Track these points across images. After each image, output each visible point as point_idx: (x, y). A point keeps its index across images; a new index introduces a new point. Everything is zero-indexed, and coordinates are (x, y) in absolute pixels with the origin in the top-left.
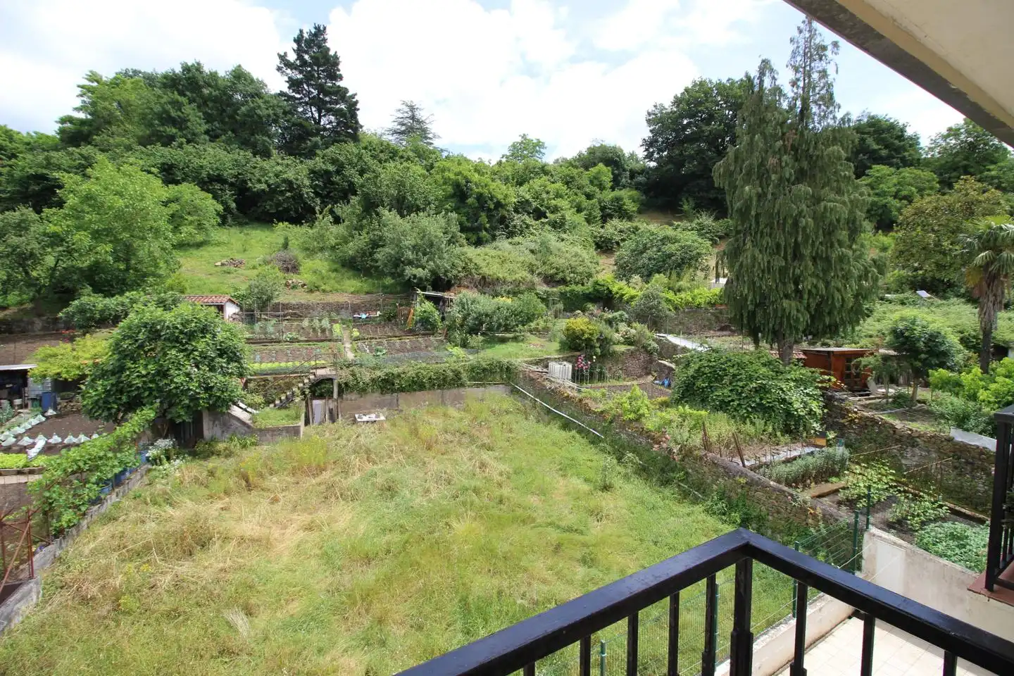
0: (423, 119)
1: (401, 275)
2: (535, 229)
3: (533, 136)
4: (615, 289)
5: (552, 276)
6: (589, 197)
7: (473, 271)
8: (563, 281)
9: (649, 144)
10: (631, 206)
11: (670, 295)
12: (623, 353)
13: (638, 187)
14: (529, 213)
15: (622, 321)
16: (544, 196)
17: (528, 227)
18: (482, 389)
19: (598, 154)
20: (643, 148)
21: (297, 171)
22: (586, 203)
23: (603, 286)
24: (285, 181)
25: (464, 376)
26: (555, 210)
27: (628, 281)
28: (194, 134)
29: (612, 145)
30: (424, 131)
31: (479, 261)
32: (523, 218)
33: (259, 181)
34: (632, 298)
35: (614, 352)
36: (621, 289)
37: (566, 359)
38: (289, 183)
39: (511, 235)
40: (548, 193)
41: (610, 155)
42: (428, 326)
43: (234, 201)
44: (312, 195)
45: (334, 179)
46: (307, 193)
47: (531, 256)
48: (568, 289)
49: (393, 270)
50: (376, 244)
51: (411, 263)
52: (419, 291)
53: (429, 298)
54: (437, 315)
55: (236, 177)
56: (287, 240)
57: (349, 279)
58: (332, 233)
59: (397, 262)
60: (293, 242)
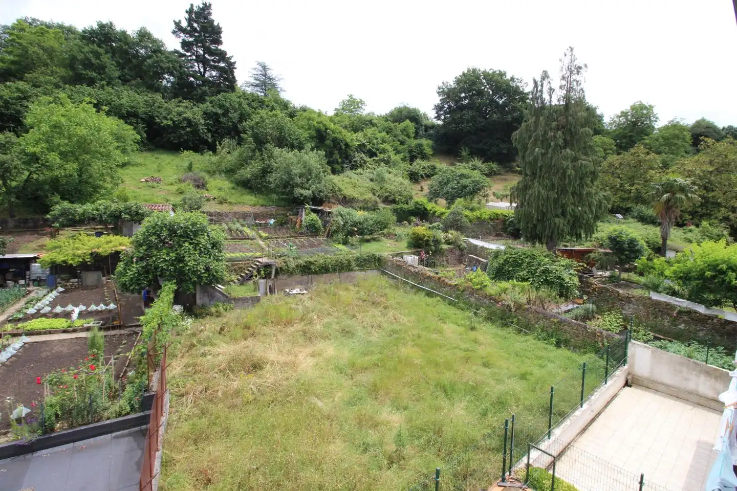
0: (273, 77)
1: (291, 193)
2: (371, 164)
3: (357, 97)
4: (429, 208)
5: (387, 197)
6: (402, 143)
7: (338, 192)
8: (394, 201)
9: (439, 108)
10: (428, 151)
11: (467, 213)
12: (446, 250)
13: (429, 137)
14: (364, 153)
15: (439, 229)
16: (375, 141)
17: (365, 162)
18: (363, 272)
19: (405, 113)
20: (434, 111)
21: (194, 112)
22: (401, 148)
23: (421, 205)
24: (185, 119)
25: (353, 263)
26: (383, 151)
27: (436, 202)
28: (110, 78)
29: (414, 107)
30: (274, 85)
31: (340, 185)
32: (361, 156)
33: (166, 118)
34: (443, 214)
35: (441, 249)
36: (433, 208)
37: (414, 253)
38: (188, 121)
39: (354, 167)
40: (377, 139)
41: (413, 114)
42: (313, 230)
43: (145, 132)
44: (206, 131)
45: (221, 119)
46: (202, 129)
47: (371, 183)
48: (399, 206)
49: (283, 190)
50: (265, 171)
51: (297, 185)
52: (307, 206)
53: (313, 211)
54: (320, 222)
55: (146, 114)
56: (191, 164)
57: (246, 195)
58: (228, 161)
59: (286, 185)
60: (195, 166)
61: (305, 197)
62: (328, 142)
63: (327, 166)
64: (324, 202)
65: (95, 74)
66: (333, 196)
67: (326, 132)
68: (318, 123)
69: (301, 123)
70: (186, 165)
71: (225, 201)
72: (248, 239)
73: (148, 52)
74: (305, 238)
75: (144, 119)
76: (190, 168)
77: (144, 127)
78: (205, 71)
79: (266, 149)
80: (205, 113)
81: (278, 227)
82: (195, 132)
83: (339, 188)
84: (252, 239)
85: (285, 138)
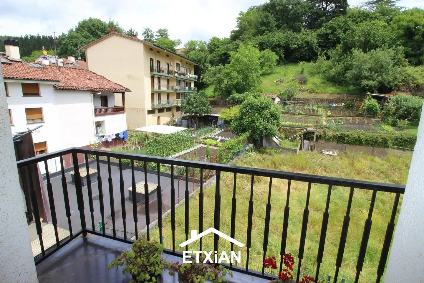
1: (359, 84)
7: (410, 82)
28: (271, 28)
31: (415, 75)
33: (295, 44)
38: (307, 42)
42: (371, 112)
43: (283, 54)
46: (315, 46)
50: (347, 69)
51: (366, 78)
52: (369, 93)
53: (374, 97)
54: (378, 106)
55: (285, 43)
56: (303, 69)
57: (330, 87)
58: (324, 65)
59: (358, 78)
60: (306, 70)
61: (371, 86)
62: (416, 37)
63: (404, 59)
64: (393, 90)
65: (265, 28)
66: (404, 85)
67: (415, 28)
68: (408, 22)
69: (395, 26)
70: (301, 70)
71: (314, 91)
72: (316, 115)
73: (293, 6)
74: (361, 118)
75: (284, 47)
76: (302, 72)
77: (283, 52)
78: (327, 6)
79: (351, 53)
80: (319, 35)
81: (344, 109)
82: (311, 49)
83: (413, 77)
84: (319, 116)
85: (369, 41)
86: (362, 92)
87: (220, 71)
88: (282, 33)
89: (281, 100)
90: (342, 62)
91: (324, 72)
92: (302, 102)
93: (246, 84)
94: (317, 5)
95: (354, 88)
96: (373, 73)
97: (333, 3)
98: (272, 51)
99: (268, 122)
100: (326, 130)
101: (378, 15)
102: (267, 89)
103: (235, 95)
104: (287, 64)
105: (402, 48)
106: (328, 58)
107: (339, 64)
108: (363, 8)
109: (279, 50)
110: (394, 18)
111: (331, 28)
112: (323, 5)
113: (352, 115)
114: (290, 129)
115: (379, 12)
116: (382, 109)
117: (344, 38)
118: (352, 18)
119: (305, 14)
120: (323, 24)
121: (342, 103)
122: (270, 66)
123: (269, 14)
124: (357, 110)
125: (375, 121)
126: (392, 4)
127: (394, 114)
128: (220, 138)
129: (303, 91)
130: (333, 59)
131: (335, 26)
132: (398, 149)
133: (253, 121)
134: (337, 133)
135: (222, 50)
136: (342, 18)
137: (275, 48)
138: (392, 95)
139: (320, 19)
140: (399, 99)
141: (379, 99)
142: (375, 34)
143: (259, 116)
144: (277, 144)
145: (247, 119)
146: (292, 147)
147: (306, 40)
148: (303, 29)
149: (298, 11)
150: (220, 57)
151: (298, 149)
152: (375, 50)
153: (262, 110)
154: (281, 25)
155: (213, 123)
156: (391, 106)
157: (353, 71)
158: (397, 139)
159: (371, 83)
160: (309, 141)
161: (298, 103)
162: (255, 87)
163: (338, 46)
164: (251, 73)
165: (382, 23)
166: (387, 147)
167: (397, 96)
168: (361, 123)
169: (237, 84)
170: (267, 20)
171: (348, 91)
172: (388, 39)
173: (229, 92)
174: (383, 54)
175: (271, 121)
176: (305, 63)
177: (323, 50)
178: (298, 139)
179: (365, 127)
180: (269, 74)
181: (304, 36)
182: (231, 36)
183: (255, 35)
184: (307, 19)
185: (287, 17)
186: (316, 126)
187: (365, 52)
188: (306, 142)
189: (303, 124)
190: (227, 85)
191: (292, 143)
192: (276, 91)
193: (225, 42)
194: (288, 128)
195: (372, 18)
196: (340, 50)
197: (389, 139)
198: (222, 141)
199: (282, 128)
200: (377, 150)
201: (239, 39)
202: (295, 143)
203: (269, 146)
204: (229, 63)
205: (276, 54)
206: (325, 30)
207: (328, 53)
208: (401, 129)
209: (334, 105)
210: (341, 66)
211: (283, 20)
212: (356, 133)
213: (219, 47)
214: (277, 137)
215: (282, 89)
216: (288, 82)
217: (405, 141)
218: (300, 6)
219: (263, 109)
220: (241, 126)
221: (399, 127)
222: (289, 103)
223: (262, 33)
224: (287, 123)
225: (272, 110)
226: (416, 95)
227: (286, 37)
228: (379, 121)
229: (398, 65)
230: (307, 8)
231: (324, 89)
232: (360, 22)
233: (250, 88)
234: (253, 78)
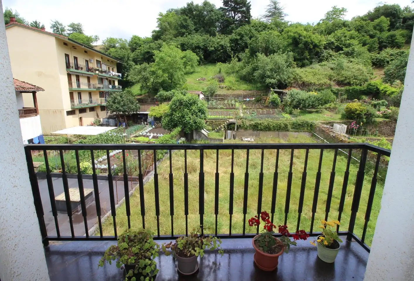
0: (280, 8)
1: (264, 82)
2: (335, 57)
5: (342, 81)
7: (299, 79)
8: (349, 84)
14: (332, 49)
16: (343, 39)
17: (331, 56)
23: (374, 86)
24: (221, 45)
25: (289, 127)
26: (349, 46)
28: (190, 31)
31: (301, 74)
32: (329, 52)
33: (212, 47)
38: (222, 46)
39: (320, 61)
40: (345, 36)
42: (275, 105)
43: (203, 55)
44: (230, 50)
45: (239, 42)
46: (228, 50)
47: (331, 71)
48: (351, 88)
49: (261, 80)
50: (254, 69)
51: (269, 77)
52: (272, 89)
53: (276, 92)
54: (279, 100)
55: (204, 46)
56: (220, 69)
57: (243, 84)
58: (237, 66)
59: (263, 77)
60: (222, 70)
61: (273, 84)
62: (300, 45)
63: (293, 62)
64: (288, 86)
65: (184, 30)
66: (295, 82)
67: (299, 38)
68: (294, 33)
69: (285, 36)
70: (218, 70)
71: (231, 88)
72: (234, 109)
73: (207, 12)
74: (268, 109)
75: (202, 49)
76: (220, 72)
77: (203, 53)
78: (235, 15)
79: (256, 56)
80: (231, 40)
81: (255, 103)
82: (225, 52)
83: (300, 76)
84: (237, 109)
85: (269, 47)
86: (267, 88)
87: (145, 69)
88: (200, 36)
89: (205, 96)
90: (250, 64)
91: (237, 72)
92: (223, 98)
93: (172, 82)
94: (227, 14)
95: (261, 85)
96: (273, 72)
97: (240, 14)
98: (193, 52)
99: (197, 116)
100: (244, 120)
101: (273, 26)
102: (191, 87)
103: (162, 92)
104: (207, 64)
105: (291, 53)
106: (239, 60)
107: (248, 65)
108: (262, 20)
109: (199, 51)
110: (285, 30)
111: (240, 34)
112: (232, 15)
113: (261, 107)
114: (215, 121)
115: (274, 24)
116: (282, 101)
117: (250, 44)
118: (255, 27)
119: (218, 21)
120: (233, 31)
121: (253, 97)
122: (192, 66)
123: (187, 18)
124: (264, 103)
125: (278, 111)
126: (282, 18)
127: (290, 105)
128: (152, 135)
129: (223, 88)
130: (243, 61)
131: (243, 33)
132: (295, 132)
133: (183, 117)
134: (252, 122)
135: (145, 48)
136: (247, 27)
137: (195, 49)
138: (287, 90)
139: (231, 26)
140: (293, 93)
141: (279, 93)
142: (272, 42)
143: (188, 111)
144: (205, 136)
145: (177, 115)
146: (218, 137)
147: (221, 43)
148: (217, 34)
149: (212, 18)
150: (143, 56)
151: (223, 138)
152: (274, 54)
153: (190, 106)
154: (199, 28)
155: (142, 120)
156: (287, 98)
157: (259, 71)
158: (293, 124)
159: (273, 81)
160: (231, 131)
161: (219, 99)
162: (180, 85)
163: (247, 50)
164: (176, 71)
165: (276, 33)
166: (288, 131)
167: (291, 91)
168: (268, 113)
169: (163, 82)
170: (186, 23)
171: (257, 88)
172: (282, 46)
173: (156, 90)
174: (279, 58)
175: (199, 115)
176: (222, 64)
177: (235, 53)
178: (223, 129)
179: (271, 116)
180: (192, 73)
181: (219, 40)
182: (153, 36)
183: (176, 36)
184: (220, 26)
185: (203, 22)
186: (236, 118)
187: (267, 56)
188: (229, 132)
189: (226, 117)
190: (153, 82)
191: (218, 133)
192: (200, 88)
193: (146, 41)
194: (214, 121)
195: (269, 28)
196: (248, 53)
197: (288, 124)
198: (154, 137)
199: (209, 121)
200: (281, 133)
201: (160, 39)
202: (220, 134)
203: (199, 138)
204: (154, 61)
205: (197, 55)
206: (235, 35)
207: (239, 56)
208: (295, 116)
209: (248, 99)
210: (250, 67)
211: (200, 24)
212: (265, 121)
213: (140, 46)
214: (204, 129)
215: (205, 86)
216: (209, 81)
217: (299, 125)
218: (213, 13)
219: (191, 104)
220: (172, 122)
221: (294, 115)
222: (212, 99)
223: (182, 34)
224: (213, 117)
225: (199, 106)
226: (303, 90)
227: (204, 40)
228: (280, 111)
229: (290, 67)
230: (220, 16)
231: (239, 86)
232: (261, 31)
233: (176, 86)
234: (178, 76)
